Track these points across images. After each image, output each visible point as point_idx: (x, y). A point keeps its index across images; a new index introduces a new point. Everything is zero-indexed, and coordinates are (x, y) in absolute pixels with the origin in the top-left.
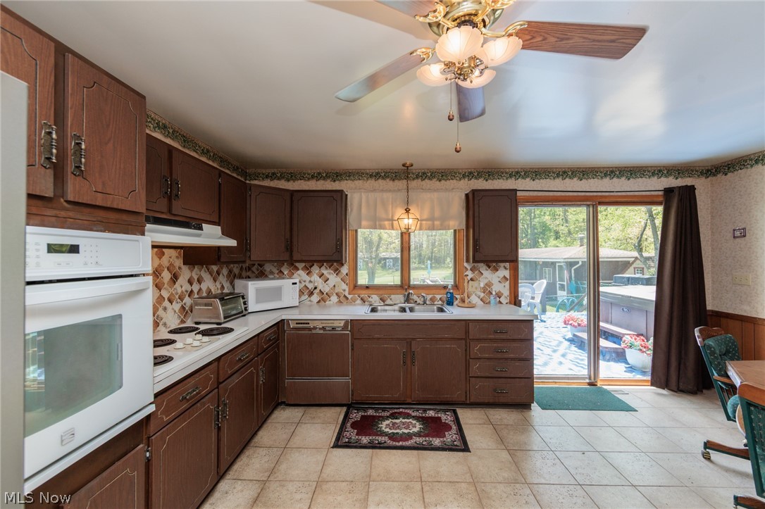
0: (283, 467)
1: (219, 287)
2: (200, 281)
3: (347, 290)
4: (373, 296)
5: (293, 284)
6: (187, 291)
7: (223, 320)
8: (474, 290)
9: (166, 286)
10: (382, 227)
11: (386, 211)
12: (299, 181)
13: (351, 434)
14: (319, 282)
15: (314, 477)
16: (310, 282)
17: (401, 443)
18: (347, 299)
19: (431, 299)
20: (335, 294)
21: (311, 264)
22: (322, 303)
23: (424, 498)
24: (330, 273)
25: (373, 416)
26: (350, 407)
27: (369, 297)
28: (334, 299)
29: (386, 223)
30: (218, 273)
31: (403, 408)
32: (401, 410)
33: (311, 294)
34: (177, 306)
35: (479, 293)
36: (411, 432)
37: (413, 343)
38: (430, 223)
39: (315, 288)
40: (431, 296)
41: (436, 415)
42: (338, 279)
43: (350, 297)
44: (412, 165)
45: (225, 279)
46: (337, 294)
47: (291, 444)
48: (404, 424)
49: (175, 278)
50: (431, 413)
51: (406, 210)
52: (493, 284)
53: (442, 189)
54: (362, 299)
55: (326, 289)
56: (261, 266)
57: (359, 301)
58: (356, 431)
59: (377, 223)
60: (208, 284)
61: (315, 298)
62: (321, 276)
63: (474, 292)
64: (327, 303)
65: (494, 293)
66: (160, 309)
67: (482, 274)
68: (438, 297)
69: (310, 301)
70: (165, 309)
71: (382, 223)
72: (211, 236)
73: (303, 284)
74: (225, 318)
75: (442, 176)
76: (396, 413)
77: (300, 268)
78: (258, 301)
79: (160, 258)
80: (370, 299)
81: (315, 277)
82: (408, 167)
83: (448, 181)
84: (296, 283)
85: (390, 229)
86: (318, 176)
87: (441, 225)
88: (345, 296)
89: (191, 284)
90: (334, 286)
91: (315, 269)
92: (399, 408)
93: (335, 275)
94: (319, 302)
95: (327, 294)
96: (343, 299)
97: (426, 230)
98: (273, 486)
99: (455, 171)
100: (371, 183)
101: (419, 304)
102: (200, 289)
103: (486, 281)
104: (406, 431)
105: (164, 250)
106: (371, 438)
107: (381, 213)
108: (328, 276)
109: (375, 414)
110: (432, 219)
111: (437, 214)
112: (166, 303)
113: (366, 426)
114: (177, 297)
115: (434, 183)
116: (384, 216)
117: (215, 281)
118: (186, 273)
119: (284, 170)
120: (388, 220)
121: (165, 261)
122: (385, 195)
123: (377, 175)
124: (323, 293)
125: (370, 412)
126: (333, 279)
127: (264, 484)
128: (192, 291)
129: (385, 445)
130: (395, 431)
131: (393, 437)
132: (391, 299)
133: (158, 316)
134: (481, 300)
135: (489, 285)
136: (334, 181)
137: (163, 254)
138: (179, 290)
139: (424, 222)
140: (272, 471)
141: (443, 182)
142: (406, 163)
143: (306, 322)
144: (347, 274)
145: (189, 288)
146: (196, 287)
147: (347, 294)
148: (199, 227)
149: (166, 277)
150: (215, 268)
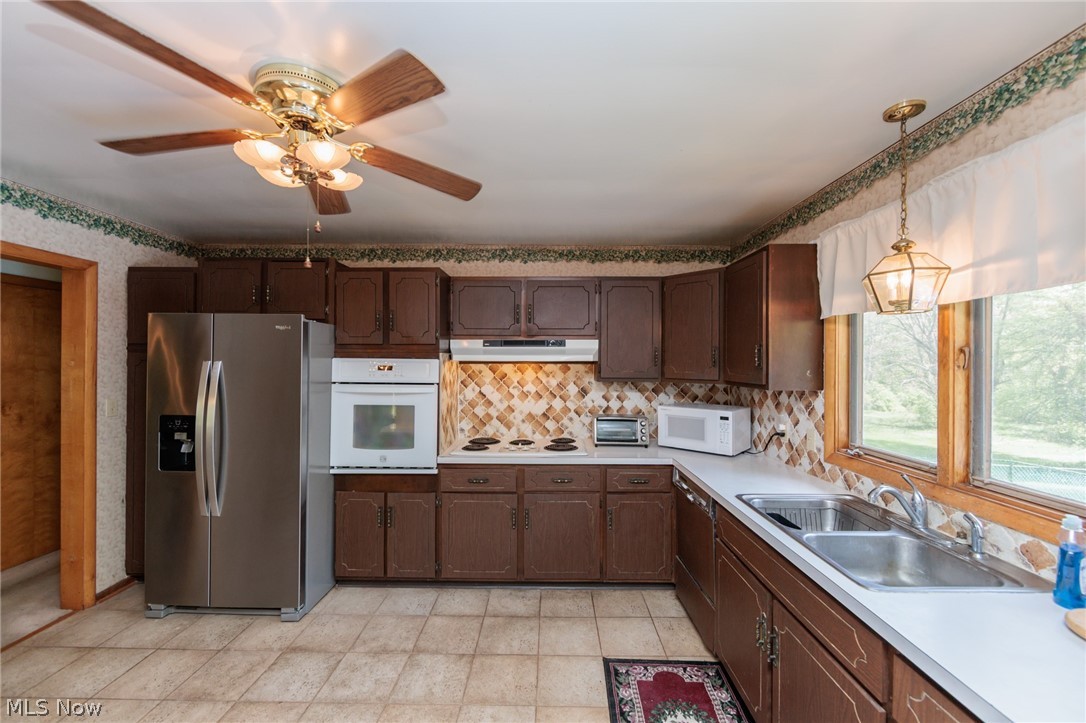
0: (563, 623)
2: (621, 399)
3: (822, 450)
4: (865, 479)
5: (722, 418)
6: (601, 407)
9: (572, 398)
13: (643, 675)
14: (787, 424)
15: (546, 651)
16: (779, 421)
18: (826, 469)
19: (1026, 551)
20: (806, 454)
22: (792, 465)
24: (800, 410)
25: (706, 701)
26: (721, 665)
27: (858, 479)
28: (806, 462)
30: (656, 392)
39: (782, 435)
40: (1024, 539)
42: (811, 424)
43: (827, 466)
46: (809, 454)
47: (603, 621)
49: (584, 392)
54: (846, 479)
55: (796, 440)
57: (840, 482)
58: (651, 679)
60: (636, 402)
61: (784, 453)
62: (790, 412)
64: (797, 467)
66: (565, 419)
69: (779, 456)
70: (571, 419)
73: (773, 424)
74: (598, 440)
77: (769, 396)
78: (671, 433)
79: (565, 373)
80: (858, 485)
81: (784, 415)
84: (727, 419)
88: (820, 462)
89: (608, 401)
90: (806, 437)
93: (807, 414)
94: (788, 461)
95: (797, 450)
96: (817, 470)
98: (533, 623)
102: (622, 407)
105: (569, 365)
106: (638, 701)
108: (798, 415)
109: (716, 702)
112: (572, 414)
114: (587, 410)
117: (650, 401)
118: (599, 389)
121: (571, 374)
124: (793, 448)
125: (720, 695)
126: (806, 425)
127: (534, 616)
128: (608, 408)
133: (562, 425)
137: (569, 369)
138: (590, 405)
140: (554, 617)
142: (892, 111)
144: (822, 416)
145: (604, 404)
146: (615, 405)
147: (822, 461)
148: (562, 344)
149: (572, 390)
150: (650, 386)
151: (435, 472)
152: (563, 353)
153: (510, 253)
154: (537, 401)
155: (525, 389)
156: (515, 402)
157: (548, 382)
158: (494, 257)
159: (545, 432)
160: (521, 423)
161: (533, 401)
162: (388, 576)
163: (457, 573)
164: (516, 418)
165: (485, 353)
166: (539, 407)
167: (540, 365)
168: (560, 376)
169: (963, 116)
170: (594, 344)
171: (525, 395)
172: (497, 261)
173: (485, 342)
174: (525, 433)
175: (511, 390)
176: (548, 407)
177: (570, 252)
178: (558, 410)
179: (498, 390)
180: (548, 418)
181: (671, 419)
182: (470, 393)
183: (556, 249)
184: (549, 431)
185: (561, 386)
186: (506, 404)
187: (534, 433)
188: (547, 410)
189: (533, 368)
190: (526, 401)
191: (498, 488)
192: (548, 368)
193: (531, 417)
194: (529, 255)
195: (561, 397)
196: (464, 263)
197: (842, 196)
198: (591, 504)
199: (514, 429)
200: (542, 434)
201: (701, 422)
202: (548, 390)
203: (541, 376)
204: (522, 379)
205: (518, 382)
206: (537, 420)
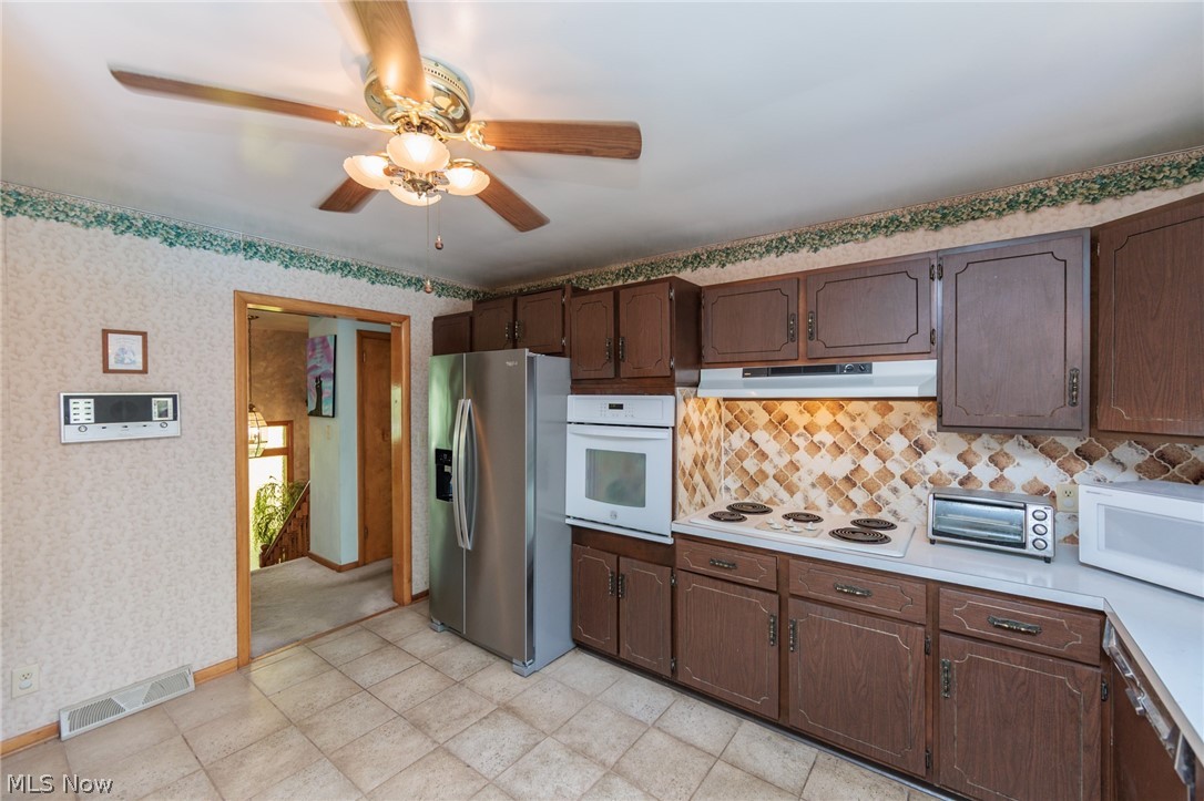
2: (998, 463)
6: (954, 475)
9: (897, 456)
30: (1087, 456)
49: (919, 448)
66: (885, 488)
70: (895, 490)
74: (935, 532)
79: (882, 415)
89: (969, 464)
102: (1000, 478)
105: (890, 403)
112: (898, 482)
114: (926, 478)
118: (949, 444)
121: (894, 418)
133: (879, 497)
137: (891, 409)
138: (932, 470)
145: (962, 470)
146: (984, 473)
149: (898, 443)
150: (1071, 443)
151: (670, 541)
152: (870, 383)
153: (793, 241)
154: (835, 457)
155: (816, 438)
156: (801, 456)
157: (853, 429)
158: (768, 251)
159: (849, 506)
160: (810, 488)
161: (828, 457)
162: (621, 656)
163: (696, 681)
164: (803, 479)
165: (747, 386)
166: (840, 467)
167: (839, 403)
168: (875, 420)
170: (927, 369)
171: (816, 447)
172: (773, 255)
173: (745, 371)
174: (817, 503)
175: (794, 439)
176: (853, 467)
177: (893, 220)
178: (871, 474)
179: (775, 438)
180: (854, 485)
182: (738, 440)
183: (868, 219)
184: (855, 505)
185: (875, 434)
186: (787, 458)
187: (831, 505)
188: (853, 472)
189: (828, 408)
190: (818, 457)
191: (749, 580)
192: (852, 407)
193: (825, 480)
194: (822, 238)
195: (876, 453)
196: (728, 266)
198: (909, 643)
199: (798, 496)
200: (843, 508)
202: (853, 441)
203: (842, 418)
204: (811, 423)
205: (805, 428)
206: (835, 486)
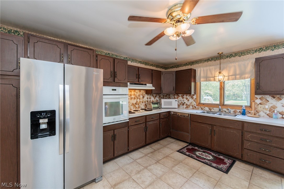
0: (162, 149)
1: (156, 100)
2: (150, 98)
3: (196, 104)
4: (206, 107)
7: (152, 108)
8: (262, 109)
9: (141, 99)
10: (210, 80)
11: (212, 74)
12: (180, 67)
13: (185, 150)
14: (186, 101)
15: (167, 155)
16: (183, 101)
17: (199, 159)
18: (196, 107)
19: (234, 111)
21: (183, 95)
22: (187, 108)
23: (194, 174)
24: (189, 98)
25: (196, 149)
26: (190, 144)
27: (204, 108)
28: (191, 107)
29: (212, 79)
30: (156, 97)
31: (210, 151)
32: (209, 151)
33: (183, 105)
34: (144, 104)
35: (265, 111)
36: (206, 158)
37: (215, 127)
38: (233, 77)
39: (185, 103)
40: (234, 110)
41: (223, 159)
42: (193, 100)
43: (197, 107)
44: (222, 53)
45: (158, 98)
46: (192, 106)
47: (167, 146)
48: (206, 155)
49: (143, 97)
50: (222, 157)
51: (219, 72)
52: (277, 107)
53: (241, 60)
54: (201, 108)
55: (188, 104)
56: (169, 95)
57: (200, 109)
58: (187, 150)
59: (208, 79)
60: (152, 99)
61: (185, 106)
62: (187, 99)
63: (262, 110)
64: (189, 108)
65: (276, 112)
67: (268, 101)
68: (238, 111)
69: (183, 107)
70: (141, 104)
71: (210, 79)
72: (149, 87)
73: (181, 101)
74: (153, 108)
75: (242, 54)
76: (206, 151)
77: (180, 96)
78: (164, 105)
79: (140, 92)
80: (205, 109)
81: (185, 99)
82: (220, 54)
83: (245, 56)
84: (176, 101)
85: (213, 81)
86: (186, 64)
87: (240, 77)
88: (195, 107)
89: (148, 99)
90: (191, 103)
91: (185, 96)
92: (208, 151)
93: (191, 99)
95: (189, 105)
96: (194, 108)
97: (231, 80)
98: (157, 152)
99: (250, 50)
100: (206, 63)
101: (227, 113)
102: (150, 100)
103: (271, 105)
104: (204, 157)
106: (190, 154)
107: (209, 75)
108: (189, 99)
109: (197, 149)
110: (235, 75)
111: (238, 72)
112: (141, 103)
113: (192, 151)
114: (144, 102)
115: (237, 58)
116: (211, 76)
117: (155, 99)
118: (146, 96)
119: (176, 65)
120: (213, 77)
122: (211, 67)
123: (208, 60)
124: (187, 105)
125: (196, 148)
127: (155, 151)
128: (148, 101)
129: (193, 157)
130: (200, 156)
131: (197, 156)
132: (214, 109)
134: (267, 115)
135: (274, 107)
136: (191, 65)
137: (141, 91)
138: (145, 100)
139: (230, 77)
140: (158, 149)
141: (242, 57)
142: (219, 53)
143: (176, 113)
144: (196, 99)
146: (149, 100)
147: (196, 106)
148: (146, 85)
149: (141, 96)
150: (155, 95)
151: (128, 120)
152: (146, 87)
154: (134, 100)
155: (132, 97)
157: (136, 95)
159: (136, 108)
162: (115, 156)
168: (139, 93)
169: (225, 56)
173: (130, 83)
177: (141, 62)
181: (164, 102)
183: (138, 60)
185: (139, 96)
187: (134, 108)
188: (137, 102)
189: (133, 91)
190: (132, 100)
192: (137, 91)
193: (133, 104)
194: (132, 60)
195: (139, 98)
197: (201, 62)
198: (158, 122)
201: (171, 102)
202: (136, 97)
203: (135, 93)
204: (131, 94)
205: (130, 95)
206: (134, 105)
